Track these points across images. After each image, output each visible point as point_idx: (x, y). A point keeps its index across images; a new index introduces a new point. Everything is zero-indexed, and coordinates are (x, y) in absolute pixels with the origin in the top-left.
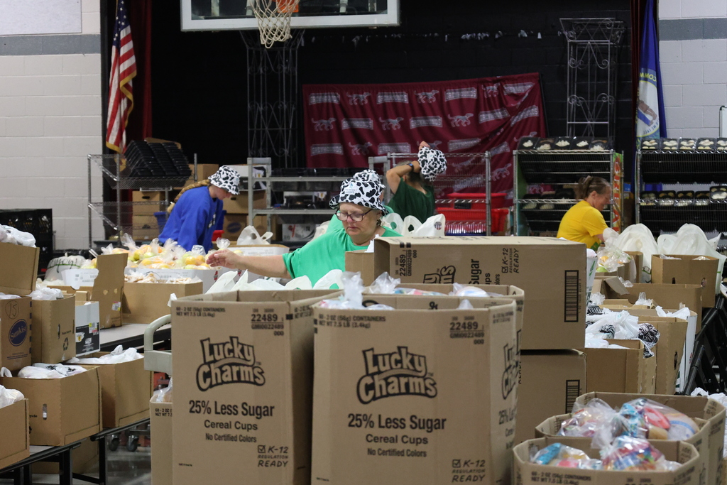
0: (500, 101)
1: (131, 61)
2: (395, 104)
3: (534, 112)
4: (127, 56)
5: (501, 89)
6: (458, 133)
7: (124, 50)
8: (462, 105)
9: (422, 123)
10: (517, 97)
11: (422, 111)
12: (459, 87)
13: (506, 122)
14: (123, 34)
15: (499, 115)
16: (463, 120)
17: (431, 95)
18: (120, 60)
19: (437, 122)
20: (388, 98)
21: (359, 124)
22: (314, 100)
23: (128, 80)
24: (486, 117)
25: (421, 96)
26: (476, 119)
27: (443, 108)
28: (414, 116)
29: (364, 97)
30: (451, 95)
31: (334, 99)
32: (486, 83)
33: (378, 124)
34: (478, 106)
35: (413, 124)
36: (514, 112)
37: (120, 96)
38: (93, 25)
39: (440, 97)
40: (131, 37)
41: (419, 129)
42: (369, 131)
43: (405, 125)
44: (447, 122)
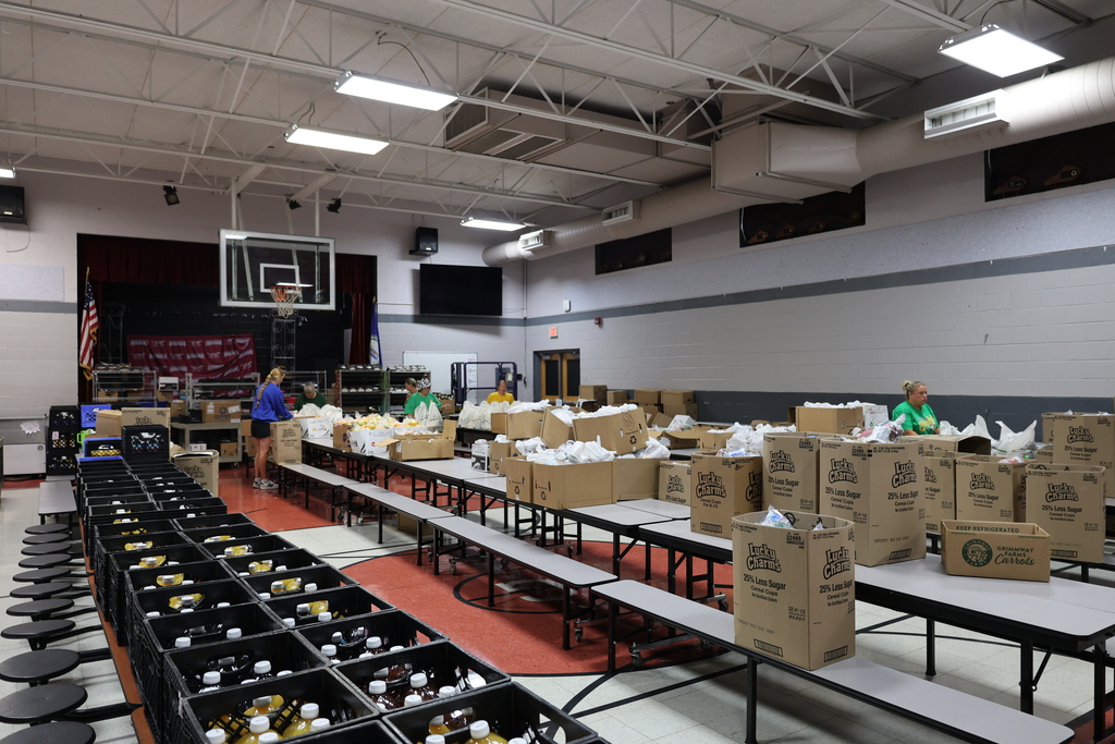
0: (234, 347)
1: (95, 320)
2: (179, 346)
3: (251, 352)
4: (93, 317)
5: (234, 341)
6: (213, 362)
7: (92, 313)
8: (214, 349)
9: (193, 356)
10: (242, 345)
11: (195, 350)
12: (213, 339)
13: (238, 356)
14: (91, 304)
15: (234, 353)
16: (216, 355)
17: (198, 342)
18: (88, 318)
19: (201, 356)
20: (175, 344)
21: (159, 356)
22: (133, 343)
23: (95, 330)
24: (226, 354)
25: (193, 343)
26: (222, 355)
27: (204, 349)
28: (189, 353)
29: (161, 343)
30: (209, 343)
31: (145, 343)
32: (227, 338)
33: (169, 356)
34: (222, 349)
35: (188, 357)
36: (241, 352)
39: (203, 344)
40: (96, 306)
41: (192, 359)
42: (165, 360)
43: (184, 357)
44: (206, 356)
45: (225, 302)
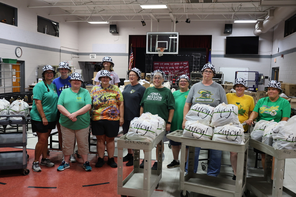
0: (183, 65)
1: (133, 57)
2: (167, 65)
3: (188, 67)
4: (132, 57)
5: (183, 63)
6: (176, 70)
7: (132, 56)
8: (177, 65)
9: (171, 68)
10: (185, 65)
11: (171, 66)
12: (177, 63)
13: (183, 68)
14: (132, 53)
15: (182, 67)
16: (177, 68)
17: (172, 64)
18: (131, 57)
19: (173, 68)
20: (166, 64)
21: (162, 68)
22: (155, 64)
23: (132, 60)
24: (180, 67)
25: (171, 64)
26: (179, 67)
27: (174, 66)
28: (170, 67)
29: (162, 64)
30: (175, 64)
31: (158, 64)
32: (181, 62)
33: (164, 68)
34: (179, 66)
35: (170, 68)
36: (185, 67)
37: (131, 62)
38: (127, 52)
39: (174, 64)
41: (170, 69)
42: (163, 69)
43: (168, 68)
44: (175, 68)
45: (147, 52)
